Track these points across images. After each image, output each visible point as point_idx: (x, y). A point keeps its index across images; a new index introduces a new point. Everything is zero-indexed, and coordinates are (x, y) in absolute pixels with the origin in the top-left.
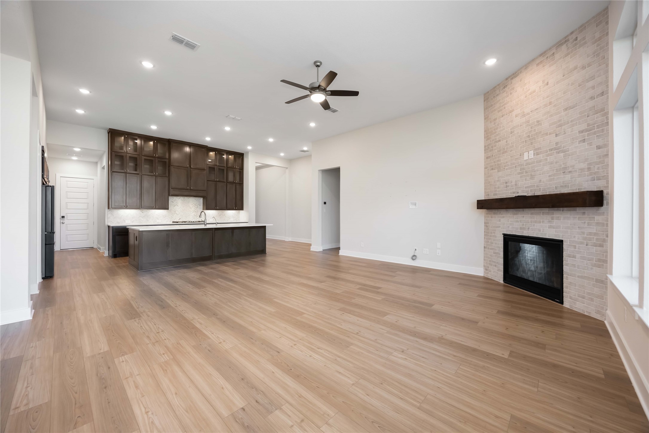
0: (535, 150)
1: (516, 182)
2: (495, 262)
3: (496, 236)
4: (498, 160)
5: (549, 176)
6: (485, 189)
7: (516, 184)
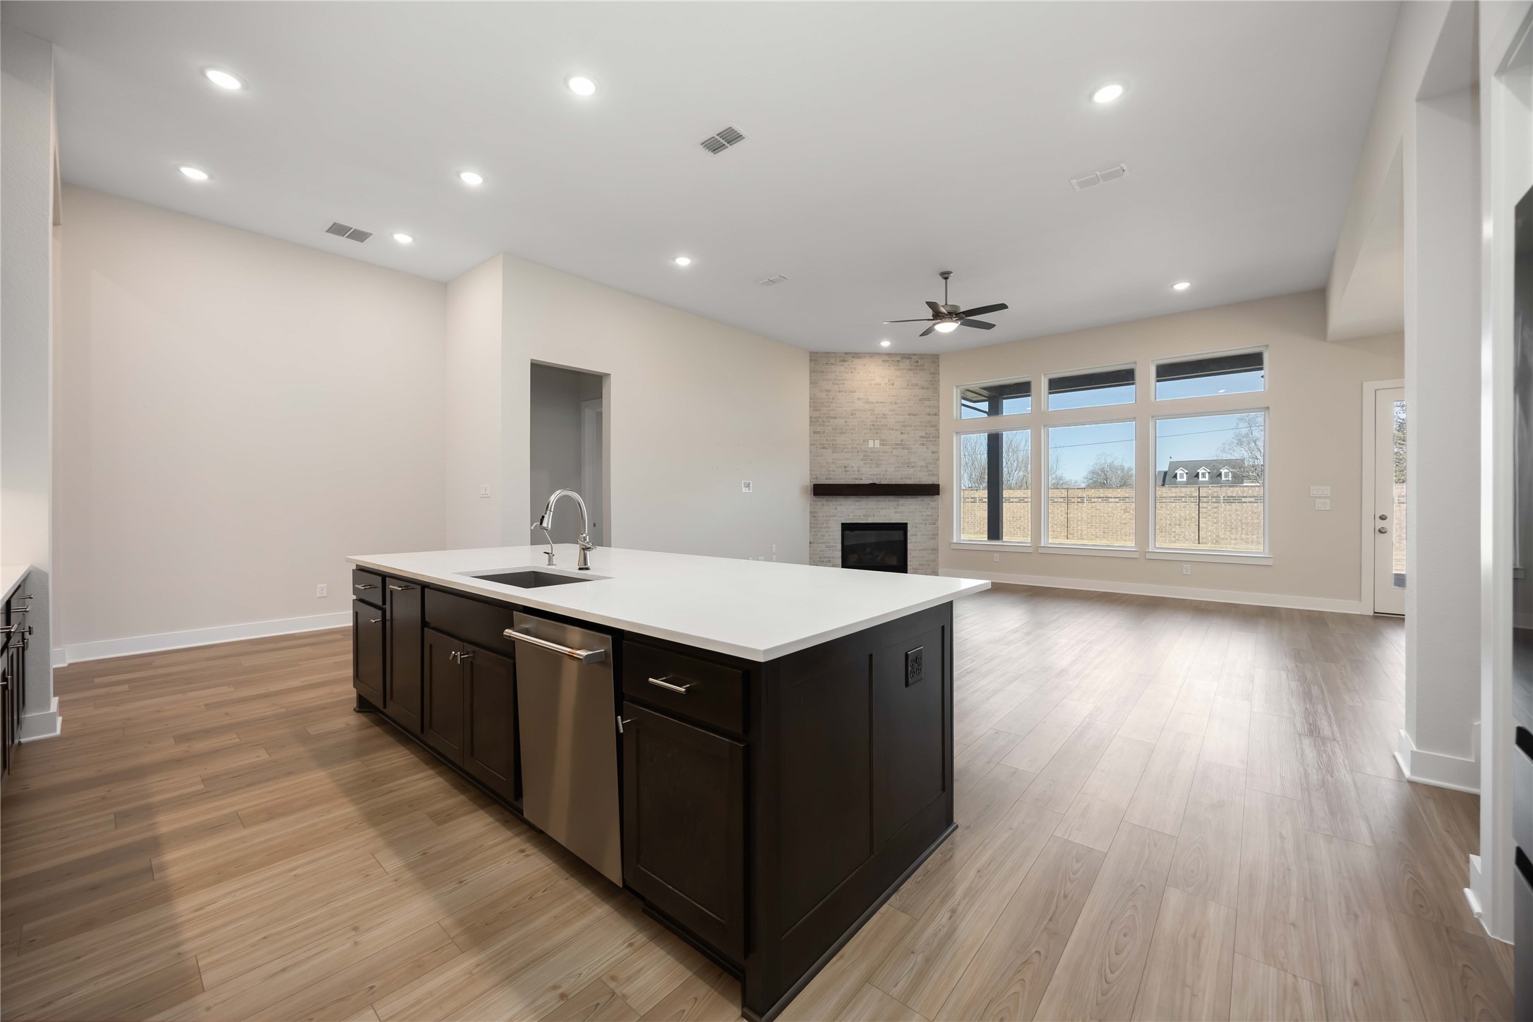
0: (881, 440)
1: (858, 467)
2: (828, 557)
3: (830, 528)
4: (833, 440)
5: (896, 468)
6: (811, 470)
7: (859, 471)
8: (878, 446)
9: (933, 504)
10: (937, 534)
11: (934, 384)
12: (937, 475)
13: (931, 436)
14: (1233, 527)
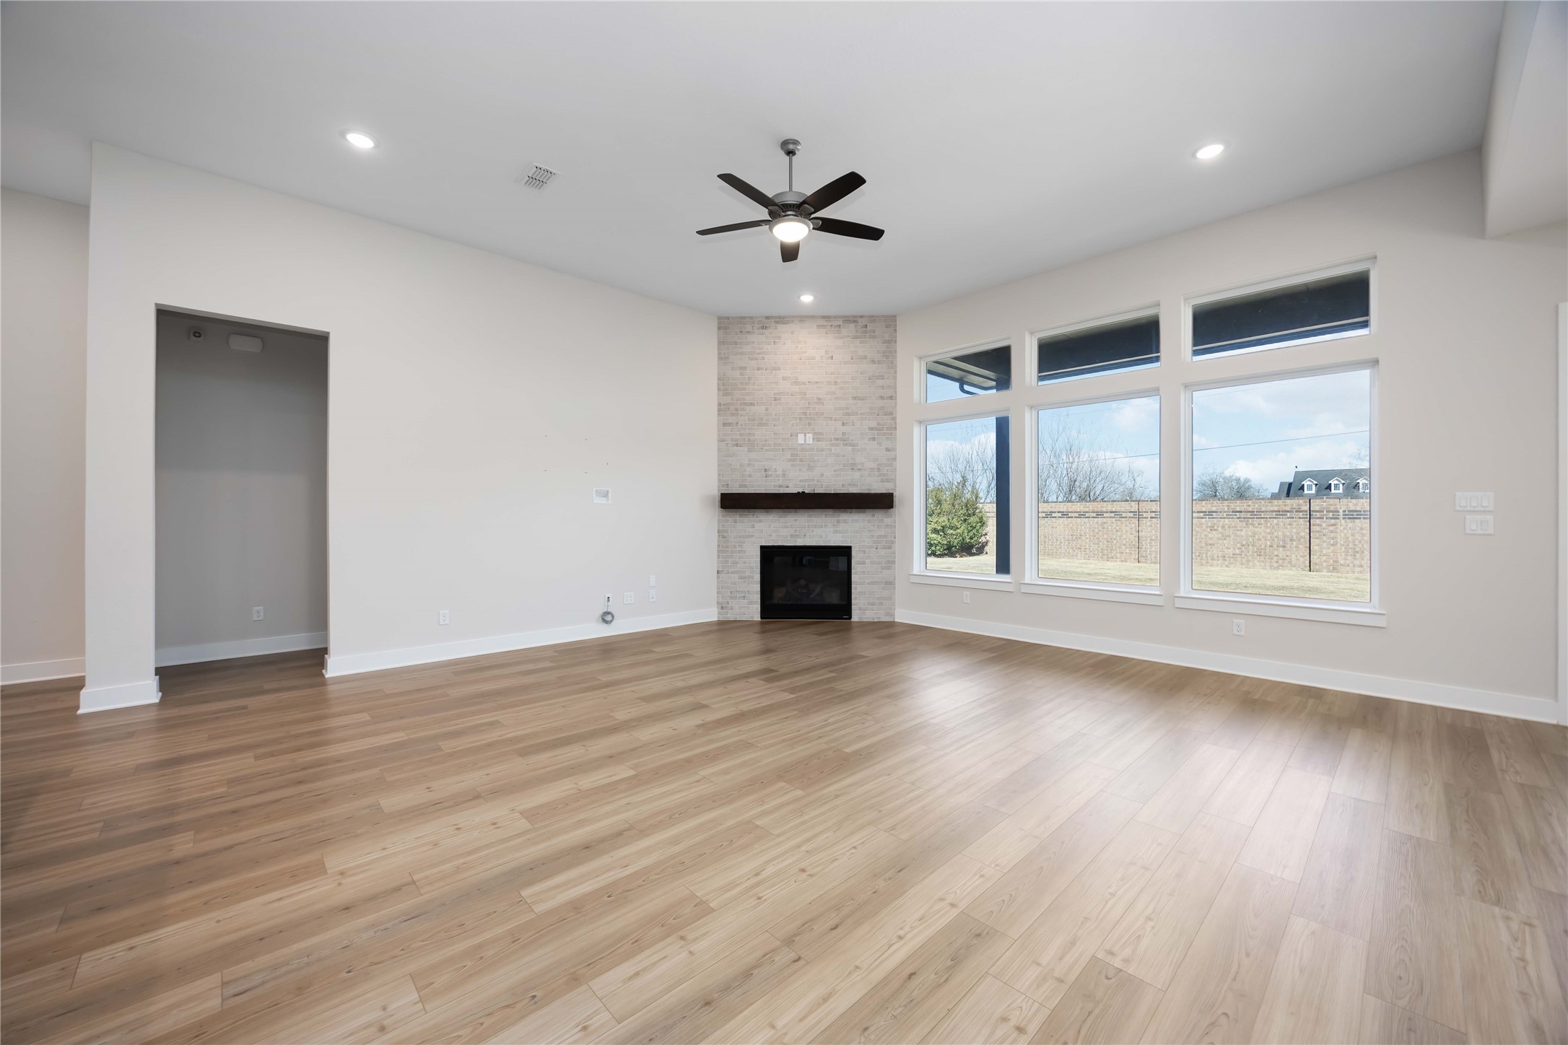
0: (815, 434)
2: (742, 592)
3: (745, 552)
4: (749, 434)
5: (834, 471)
6: (719, 475)
7: (784, 475)
8: (811, 442)
9: (887, 521)
10: (894, 562)
11: (889, 356)
12: (894, 481)
13: (886, 426)
14: (1358, 550)
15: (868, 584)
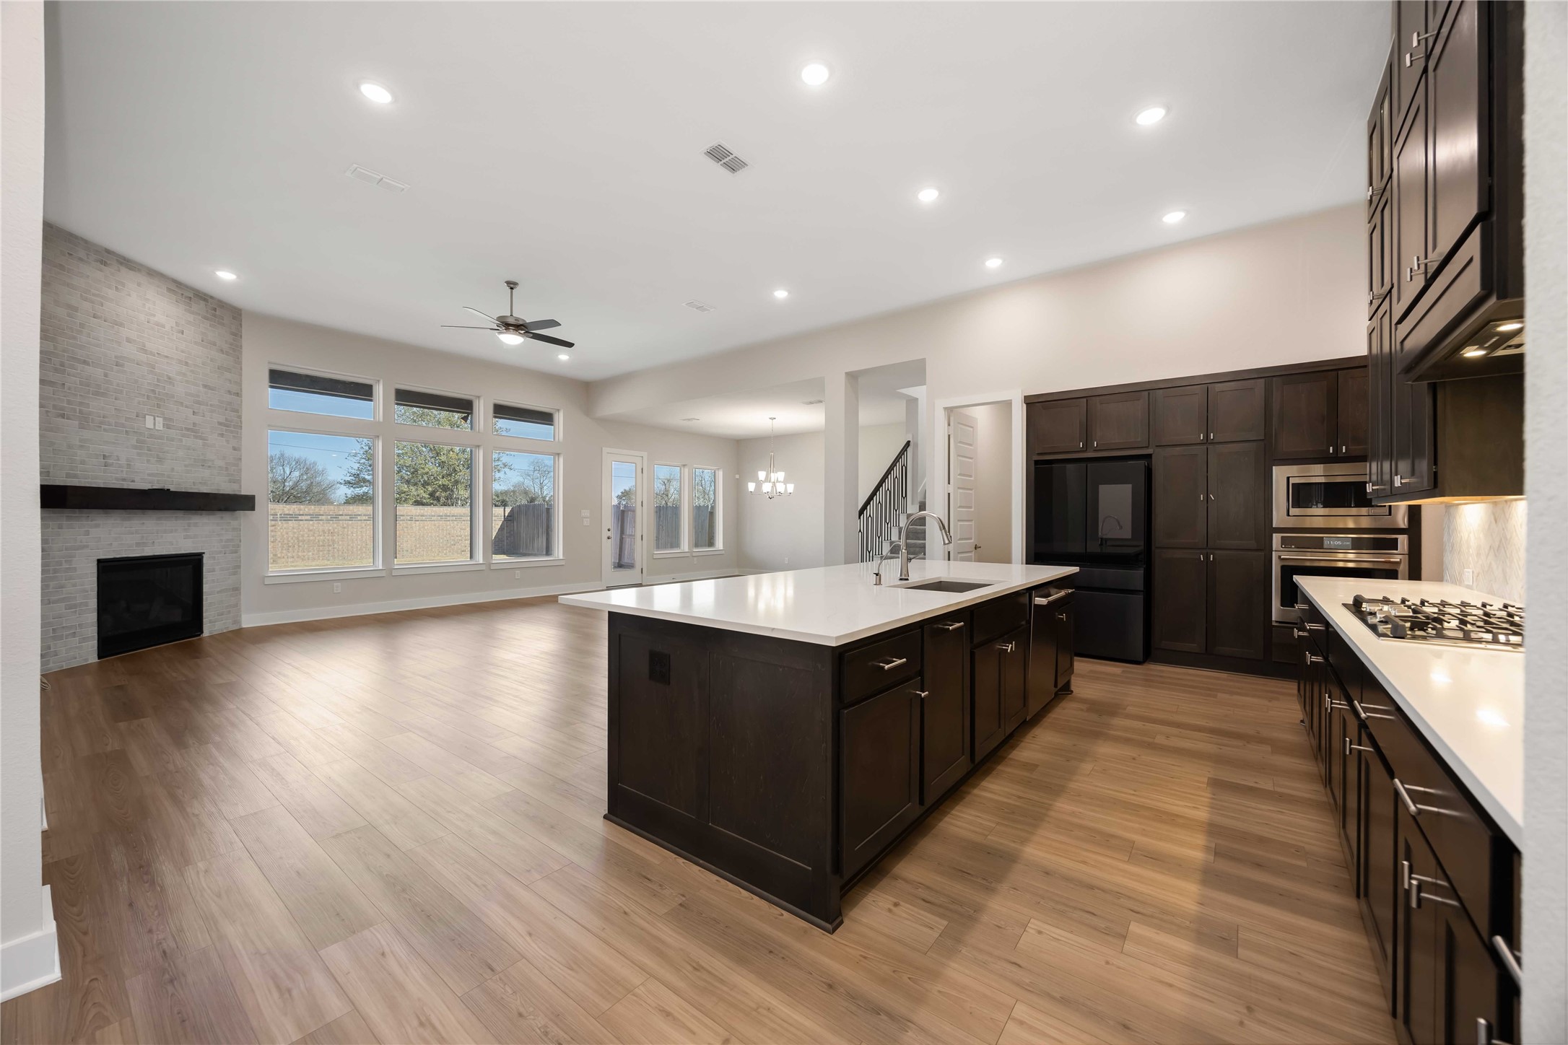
0: (165, 419)
1: (128, 460)
3: (75, 571)
4: (81, 404)
5: (186, 466)
7: (129, 466)
8: (161, 428)
9: (234, 523)
10: (239, 567)
11: (235, 350)
12: (238, 482)
13: (232, 426)
15: (218, 592)
